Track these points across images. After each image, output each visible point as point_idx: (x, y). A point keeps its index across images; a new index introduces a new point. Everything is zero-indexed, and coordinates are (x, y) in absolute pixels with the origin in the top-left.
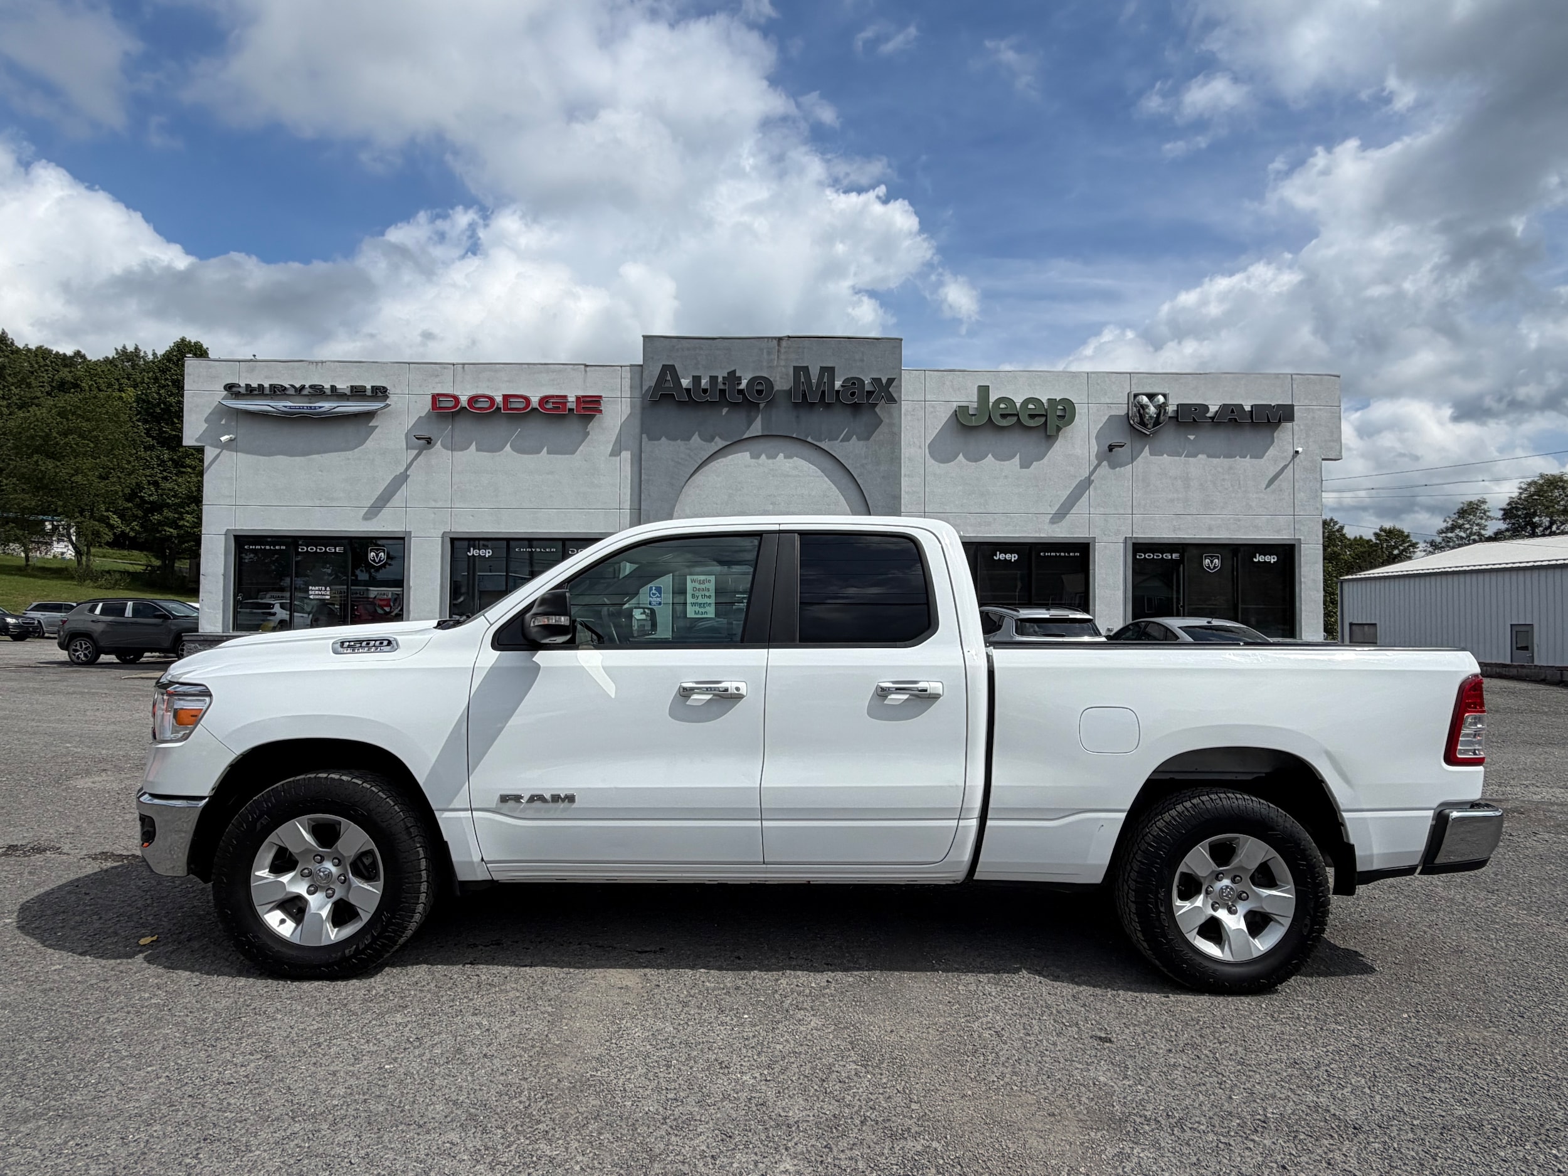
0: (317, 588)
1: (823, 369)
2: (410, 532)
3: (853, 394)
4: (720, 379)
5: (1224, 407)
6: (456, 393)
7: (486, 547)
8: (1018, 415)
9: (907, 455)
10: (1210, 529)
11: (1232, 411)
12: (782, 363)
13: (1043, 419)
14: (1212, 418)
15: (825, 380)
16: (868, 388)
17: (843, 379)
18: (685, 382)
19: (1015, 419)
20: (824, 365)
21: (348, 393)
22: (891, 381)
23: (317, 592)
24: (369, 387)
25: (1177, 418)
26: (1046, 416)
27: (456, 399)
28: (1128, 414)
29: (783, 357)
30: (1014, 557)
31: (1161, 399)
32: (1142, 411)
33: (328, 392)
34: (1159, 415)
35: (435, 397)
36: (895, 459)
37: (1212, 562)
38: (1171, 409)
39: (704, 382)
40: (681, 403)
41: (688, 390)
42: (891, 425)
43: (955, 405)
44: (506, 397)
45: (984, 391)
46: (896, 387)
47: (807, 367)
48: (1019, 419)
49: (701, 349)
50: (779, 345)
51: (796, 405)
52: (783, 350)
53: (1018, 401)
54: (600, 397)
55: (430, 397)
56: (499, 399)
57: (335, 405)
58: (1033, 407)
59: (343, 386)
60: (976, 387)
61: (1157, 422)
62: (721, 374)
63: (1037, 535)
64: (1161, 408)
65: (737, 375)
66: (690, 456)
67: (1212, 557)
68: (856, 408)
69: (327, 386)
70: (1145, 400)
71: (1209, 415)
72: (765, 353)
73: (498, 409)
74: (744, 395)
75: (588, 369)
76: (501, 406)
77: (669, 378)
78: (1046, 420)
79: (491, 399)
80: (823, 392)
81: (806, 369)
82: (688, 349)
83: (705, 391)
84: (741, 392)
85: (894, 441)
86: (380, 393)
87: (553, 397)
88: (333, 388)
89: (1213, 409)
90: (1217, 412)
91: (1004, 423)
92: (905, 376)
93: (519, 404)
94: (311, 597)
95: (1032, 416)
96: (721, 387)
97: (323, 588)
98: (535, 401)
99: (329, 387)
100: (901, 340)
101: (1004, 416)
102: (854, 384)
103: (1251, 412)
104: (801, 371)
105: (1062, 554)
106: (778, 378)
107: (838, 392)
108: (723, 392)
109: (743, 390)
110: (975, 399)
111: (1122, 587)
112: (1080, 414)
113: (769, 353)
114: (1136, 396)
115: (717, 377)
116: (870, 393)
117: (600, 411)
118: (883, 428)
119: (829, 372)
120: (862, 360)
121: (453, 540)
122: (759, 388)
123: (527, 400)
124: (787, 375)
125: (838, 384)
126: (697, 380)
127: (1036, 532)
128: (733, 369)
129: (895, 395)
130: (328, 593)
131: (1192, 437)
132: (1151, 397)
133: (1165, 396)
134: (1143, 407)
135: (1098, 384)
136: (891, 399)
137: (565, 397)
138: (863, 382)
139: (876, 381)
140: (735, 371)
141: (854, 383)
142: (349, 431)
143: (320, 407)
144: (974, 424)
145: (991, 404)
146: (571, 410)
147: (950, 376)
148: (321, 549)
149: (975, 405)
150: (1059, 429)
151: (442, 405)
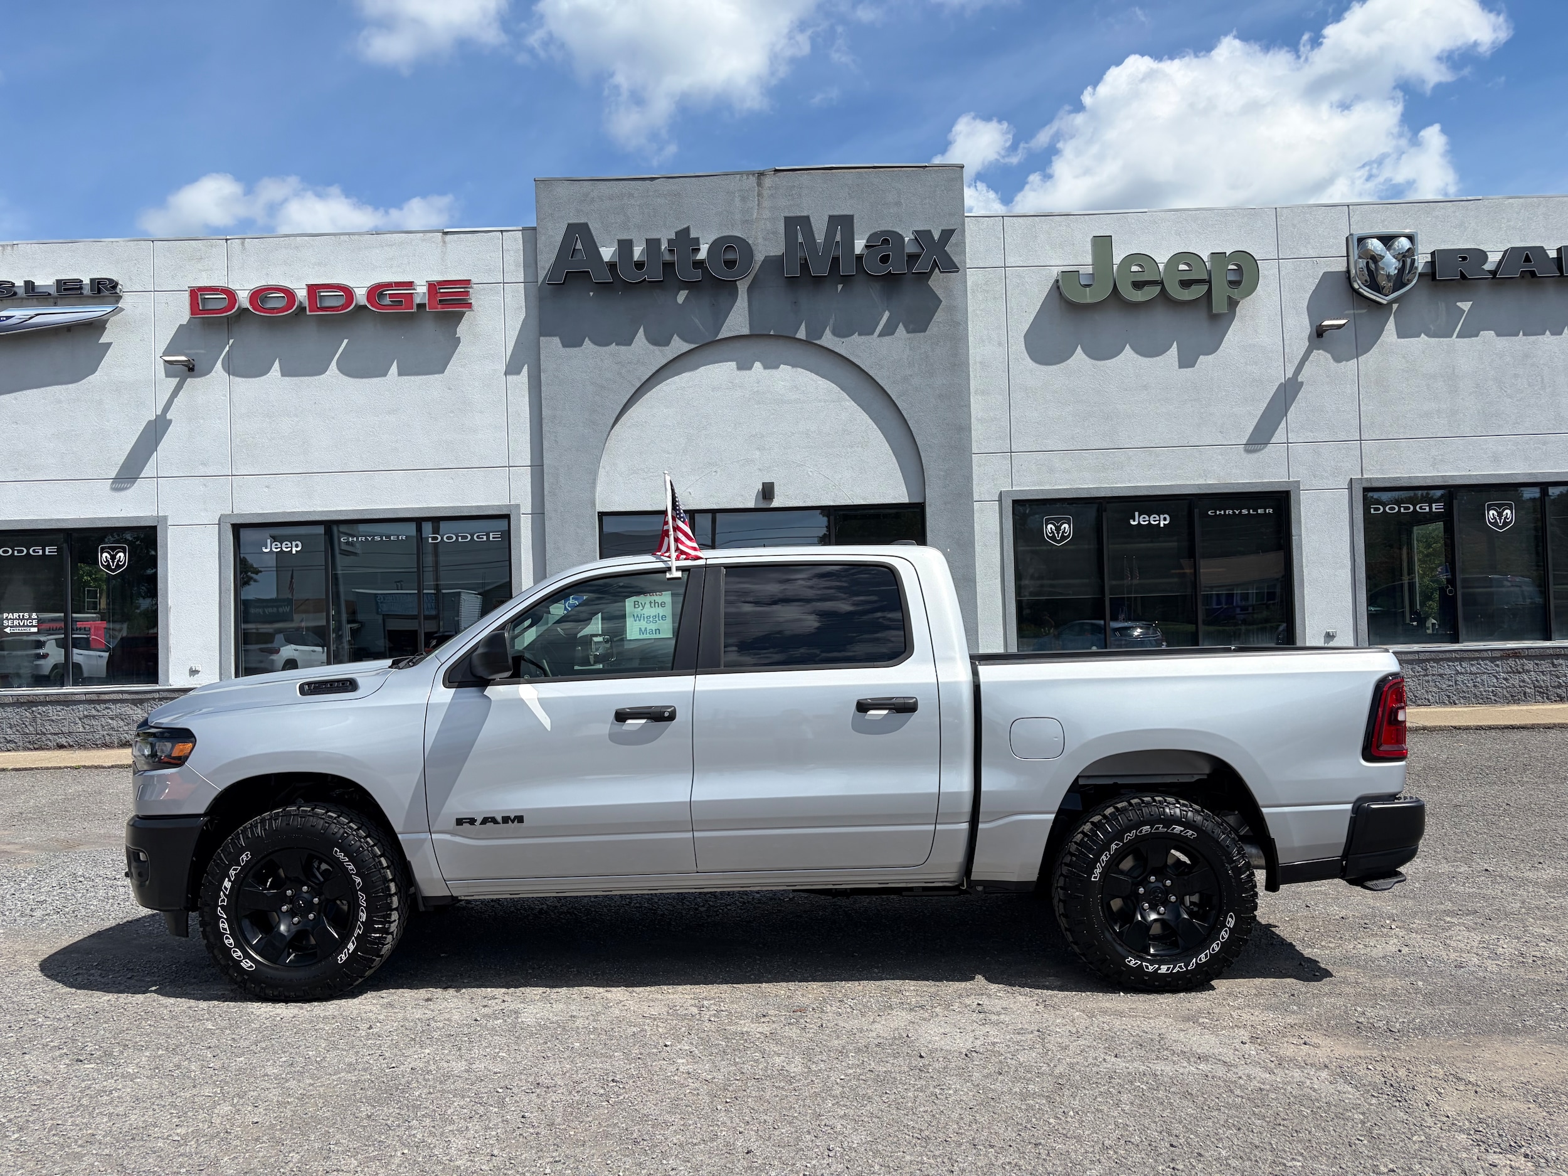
0: (16, 615)
1: (834, 221)
2: (165, 518)
3: (885, 259)
4: (664, 246)
5: (1511, 254)
6: (232, 286)
7: (291, 539)
8: (1162, 283)
9: (978, 359)
10: (1496, 459)
11: (1527, 259)
12: (766, 214)
13: (1205, 287)
14: (1494, 273)
15: (838, 238)
16: (911, 249)
17: (867, 237)
18: (607, 253)
19: (1159, 288)
20: (836, 213)
21: (53, 291)
22: (947, 234)
23: (16, 623)
24: (86, 281)
25: (1433, 276)
26: (1209, 282)
27: (231, 295)
28: (1348, 272)
29: (766, 203)
30: (1163, 521)
31: (1404, 243)
32: (1372, 266)
33: (21, 292)
34: (1401, 270)
35: (196, 294)
36: (958, 364)
37: (1500, 515)
38: (1422, 260)
39: (638, 252)
40: (603, 287)
41: (612, 266)
42: (951, 309)
43: (1055, 272)
44: (312, 289)
45: (1103, 245)
46: (956, 245)
47: (808, 218)
48: (1163, 290)
49: (631, 195)
50: (759, 184)
51: (792, 281)
52: (766, 193)
53: (1162, 258)
54: (468, 282)
55: (187, 294)
56: (302, 294)
57: (32, 312)
58: (1185, 267)
59: (45, 280)
60: (1089, 239)
61: (1399, 281)
62: (665, 236)
63: (1201, 481)
64: (1406, 257)
65: (692, 236)
66: (620, 374)
67: (1500, 506)
68: (891, 282)
69: (19, 283)
70: (1375, 245)
71: (1487, 267)
72: (737, 200)
73: (302, 309)
74: (705, 270)
75: (449, 237)
76: (306, 304)
77: (579, 246)
78: (1210, 290)
79: (289, 294)
80: (836, 260)
81: (805, 221)
82: (611, 198)
83: (639, 265)
84: (699, 264)
85: (957, 339)
86: (105, 290)
87: (389, 285)
88: (29, 285)
89: (1494, 258)
90: (1500, 262)
91: (1139, 296)
92: (971, 229)
93: (333, 300)
94: (8, 630)
95: (1186, 284)
96: (667, 257)
97: (26, 615)
98: (360, 295)
99: (22, 284)
100: (962, 167)
101: (1138, 285)
102: (886, 241)
103: (1559, 259)
104: (796, 224)
105: (1245, 512)
106: (760, 240)
107: (859, 258)
108: (668, 266)
109: (702, 262)
110: (1089, 259)
111: (1348, 563)
112: (1265, 277)
113: (744, 199)
114: (1361, 240)
115: (658, 241)
116: (913, 258)
117: (469, 306)
118: (939, 316)
119: (843, 223)
120: (898, 204)
121: (237, 528)
122: (730, 256)
123: (348, 292)
124: (775, 233)
125: (859, 245)
126: (625, 246)
127: (1200, 476)
128: (685, 226)
129: (956, 259)
130: (35, 623)
131: (1465, 306)
132: (1387, 240)
133: (1410, 238)
134: (1375, 259)
135: (1294, 226)
136: (951, 267)
137: (410, 284)
138: (902, 238)
139: (922, 236)
140: (687, 229)
141: (884, 241)
142: (58, 353)
143: (8, 318)
144: (1089, 301)
145: (1115, 267)
146: (421, 306)
147: (1044, 224)
148: (20, 551)
149: (1090, 270)
150: (1233, 304)
151: (210, 306)
